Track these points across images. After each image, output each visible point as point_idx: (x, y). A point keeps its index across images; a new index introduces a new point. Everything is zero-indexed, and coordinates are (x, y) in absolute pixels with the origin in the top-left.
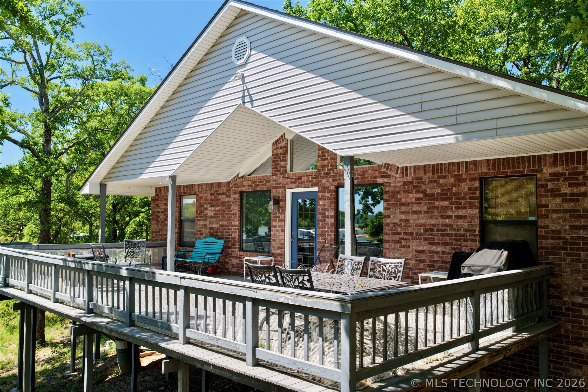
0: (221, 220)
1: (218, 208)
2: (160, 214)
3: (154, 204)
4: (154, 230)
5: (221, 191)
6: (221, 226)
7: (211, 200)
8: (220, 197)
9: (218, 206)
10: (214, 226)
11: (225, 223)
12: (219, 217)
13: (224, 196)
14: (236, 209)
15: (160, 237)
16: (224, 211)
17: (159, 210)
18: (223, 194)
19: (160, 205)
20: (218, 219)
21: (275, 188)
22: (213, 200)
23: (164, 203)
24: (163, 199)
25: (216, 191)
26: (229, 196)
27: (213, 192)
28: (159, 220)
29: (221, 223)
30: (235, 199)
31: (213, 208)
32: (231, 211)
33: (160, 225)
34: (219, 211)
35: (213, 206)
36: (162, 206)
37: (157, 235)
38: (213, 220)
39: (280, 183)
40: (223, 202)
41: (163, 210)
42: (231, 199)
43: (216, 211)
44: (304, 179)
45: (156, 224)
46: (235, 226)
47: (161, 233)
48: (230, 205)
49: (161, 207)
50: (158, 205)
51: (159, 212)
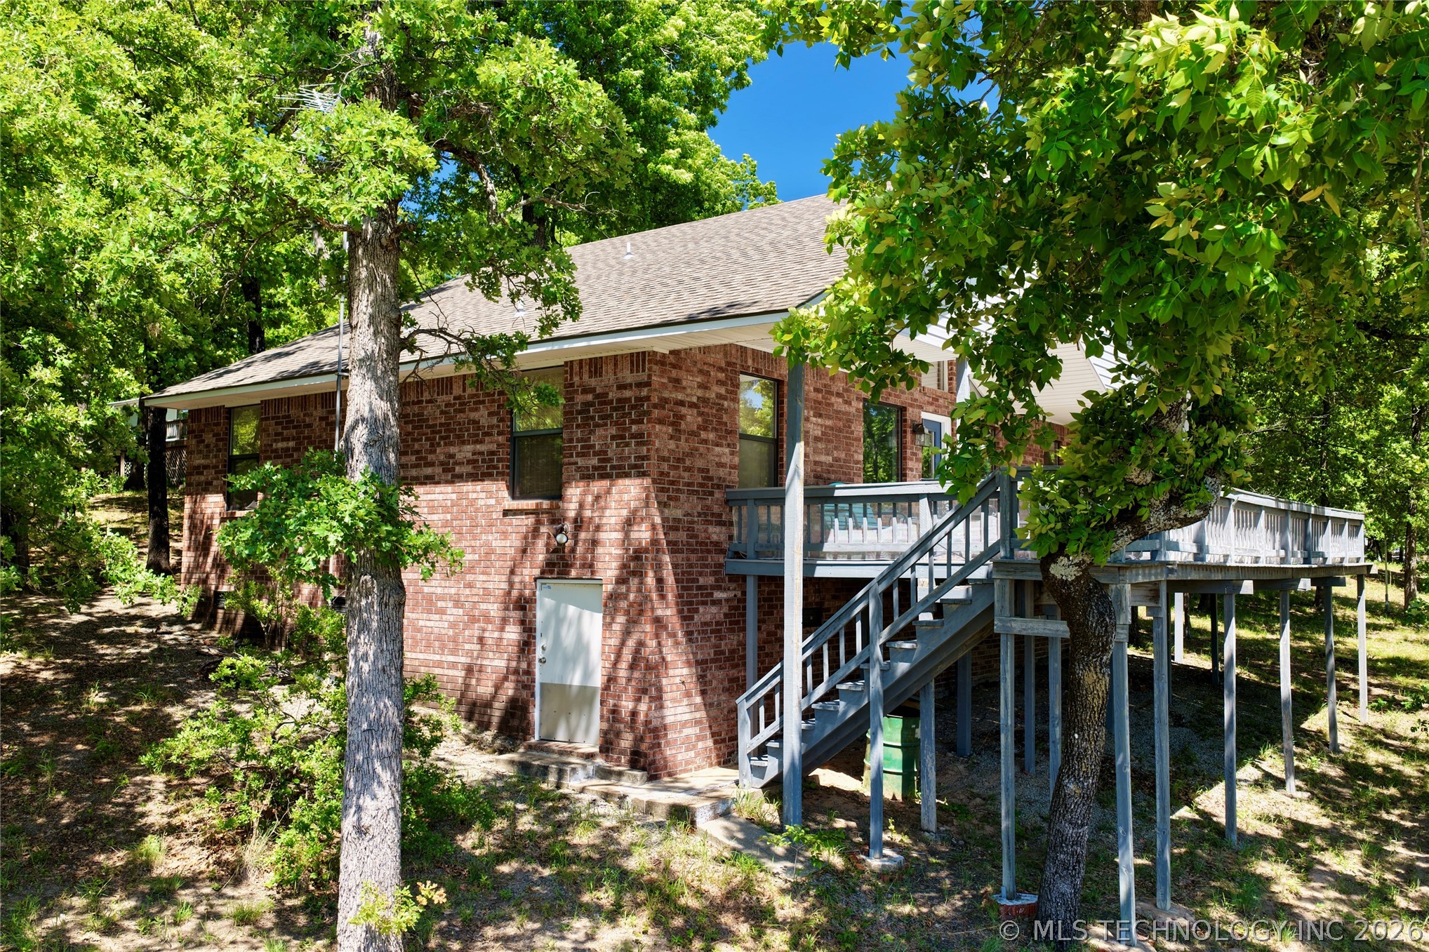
0: (836, 448)
1: (829, 423)
2: (684, 410)
3: (662, 377)
4: (666, 454)
5: (834, 389)
6: (836, 460)
7: (816, 401)
8: (833, 399)
9: (829, 417)
10: (823, 458)
11: (843, 456)
12: (830, 441)
13: (840, 400)
14: (859, 429)
15: (686, 474)
16: (840, 430)
17: (680, 396)
18: (839, 395)
19: (684, 383)
20: (830, 446)
21: (912, 405)
22: (820, 403)
23: (699, 380)
24: (695, 369)
25: (825, 386)
26: (848, 403)
27: (819, 386)
28: (683, 426)
29: (836, 454)
30: (857, 410)
31: (819, 420)
32: (852, 433)
33: (687, 441)
34: (832, 429)
35: (820, 416)
36: (692, 388)
37: (676, 468)
38: (820, 445)
39: (916, 400)
40: (838, 412)
41: (694, 400)
42: (853, 410)
43: (826, 427)
44: (941, 401)
45: (672, 437)
46: (857, 462)
47: (688, 463)
48: (849, 421)
49: (689, 391)
50: (677, 381)
51: (682, 403)
